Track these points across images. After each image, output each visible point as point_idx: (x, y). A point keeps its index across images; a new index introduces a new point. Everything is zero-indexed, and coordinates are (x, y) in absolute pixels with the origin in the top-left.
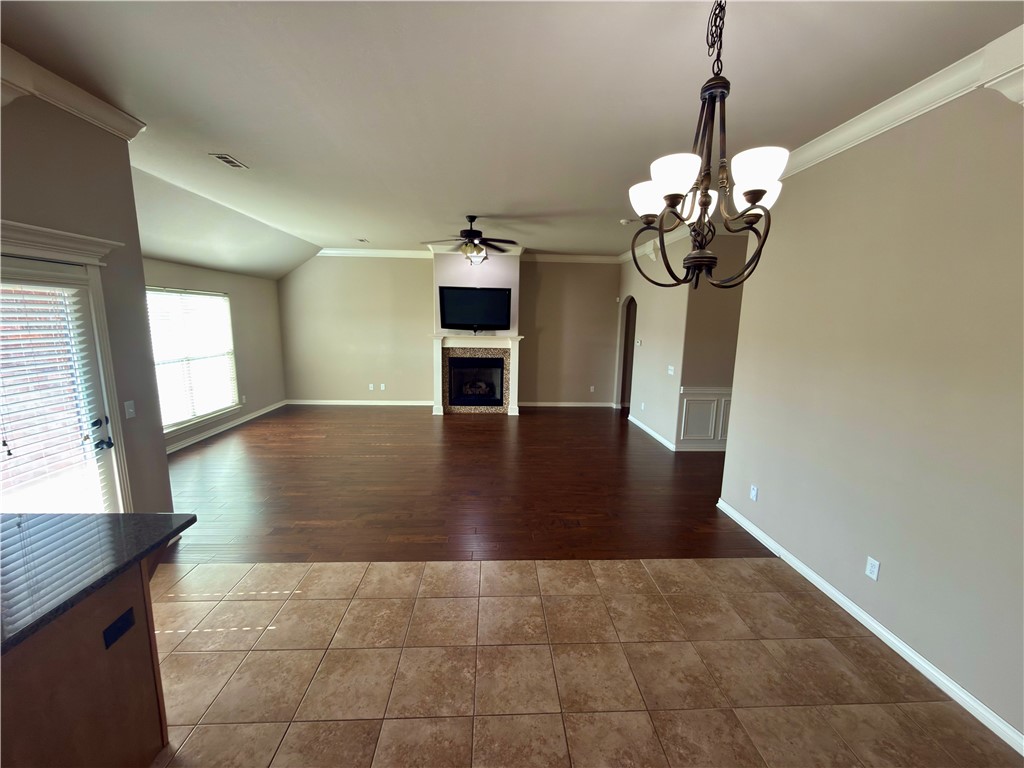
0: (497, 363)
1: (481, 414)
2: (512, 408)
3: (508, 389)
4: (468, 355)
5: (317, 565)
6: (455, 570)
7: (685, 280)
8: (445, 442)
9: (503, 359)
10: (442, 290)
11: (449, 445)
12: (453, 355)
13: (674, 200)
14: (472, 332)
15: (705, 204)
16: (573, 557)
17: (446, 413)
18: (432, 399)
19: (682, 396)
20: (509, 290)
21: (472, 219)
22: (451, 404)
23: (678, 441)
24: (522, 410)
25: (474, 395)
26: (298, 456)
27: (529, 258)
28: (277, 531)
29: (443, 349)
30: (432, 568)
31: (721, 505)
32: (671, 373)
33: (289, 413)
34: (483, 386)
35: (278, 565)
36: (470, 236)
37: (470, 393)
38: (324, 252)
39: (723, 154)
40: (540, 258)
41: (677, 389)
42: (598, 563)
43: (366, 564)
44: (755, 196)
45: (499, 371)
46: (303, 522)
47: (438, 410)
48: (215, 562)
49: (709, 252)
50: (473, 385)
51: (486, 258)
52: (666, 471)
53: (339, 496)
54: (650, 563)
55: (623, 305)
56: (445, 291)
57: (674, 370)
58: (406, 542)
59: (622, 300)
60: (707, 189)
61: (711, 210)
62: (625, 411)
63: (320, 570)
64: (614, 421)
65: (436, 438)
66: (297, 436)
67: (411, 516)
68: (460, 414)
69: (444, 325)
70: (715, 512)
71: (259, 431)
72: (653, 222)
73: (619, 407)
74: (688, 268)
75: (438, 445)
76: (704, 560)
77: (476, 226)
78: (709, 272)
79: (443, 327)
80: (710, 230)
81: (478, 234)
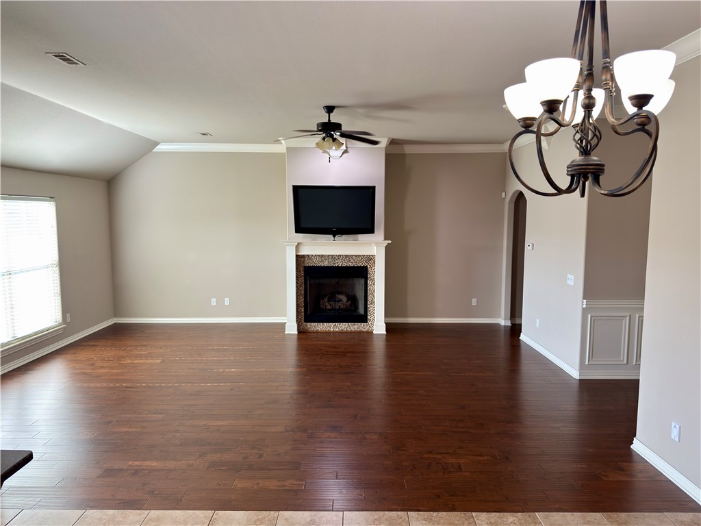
0: (360, 272)
1: (341, 333)
2: (378, 325)
3: (373, 303)
4: (326, 264)
5: (154, 513)
6: (312, 522)
7: (570, 190)
8: (299, 366)
9: (367, 267)
10: (296, 189)
11: (305, 370)
12: (309, 263)
13: (552, 107)
14: (331, 236)
15: (589, 107)
16: (453, 509)
17: (301, 332)
18: (285, 315)
19: (585, 311)
20: (373, 188)
21: (330, 109)
22: (306, 321)
23: (582, 366)
24: (390, 327)
25: (333, 309)
26: (129, 385)
27: (396, 150)
28: (109, 473)
29: (297, 256)
30: (286, 519)
31: (637, 446)
32: (570, 283)
33: (118, 333)
34: (344, 298)
35: (111, 512)
36: (329, 129)
37: (329, 307)
38: (161, 148)
39: (606, 53)
40: (409, 149)
41: (577, 302)
42: (484, 516)
43: (210, 513)
44: (642, 100)
45: (362, 281)
46: (138, 463)
47: (292, 328)
48: (40, 507)
49: (594, 158)
50: (332, 298)
51: (346, 152)
52: (569, 404)
53: (177, 431)
54: (547, 517)
55: (510, 202)
56: (300, 190)
57: (575, 279)
58: (255, 487)
59: (508, 196)
60: (590, 90)
61: (596, 113)
62: (515, 330)
63: (158, 519)
64: (503, 340)
65: (288, 362)
66: (128, 361)
67: (261, 456)
68: (317, 332)
69: (299, 229)
70: (629, 455)
71: (84, 354)
72: (531, 125)
73: (509, 323)
74: (573, 177)
75: (291, 370)
76: (614, 515)
77: (335, 118)
78: (596, 180)
79: (297, 232)
80: (595, 135)
81: (337, 127)
